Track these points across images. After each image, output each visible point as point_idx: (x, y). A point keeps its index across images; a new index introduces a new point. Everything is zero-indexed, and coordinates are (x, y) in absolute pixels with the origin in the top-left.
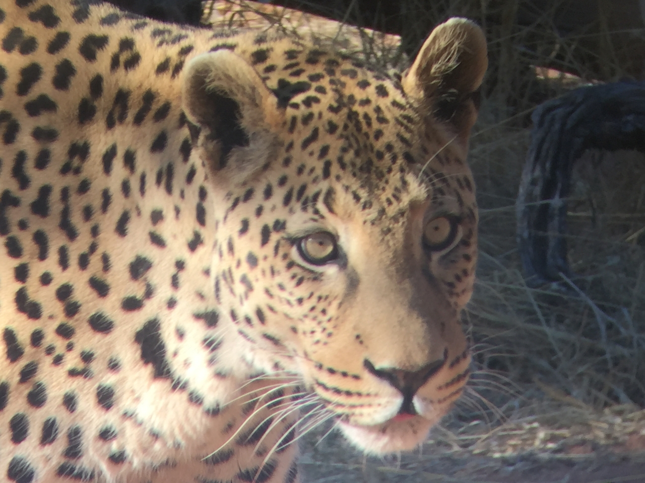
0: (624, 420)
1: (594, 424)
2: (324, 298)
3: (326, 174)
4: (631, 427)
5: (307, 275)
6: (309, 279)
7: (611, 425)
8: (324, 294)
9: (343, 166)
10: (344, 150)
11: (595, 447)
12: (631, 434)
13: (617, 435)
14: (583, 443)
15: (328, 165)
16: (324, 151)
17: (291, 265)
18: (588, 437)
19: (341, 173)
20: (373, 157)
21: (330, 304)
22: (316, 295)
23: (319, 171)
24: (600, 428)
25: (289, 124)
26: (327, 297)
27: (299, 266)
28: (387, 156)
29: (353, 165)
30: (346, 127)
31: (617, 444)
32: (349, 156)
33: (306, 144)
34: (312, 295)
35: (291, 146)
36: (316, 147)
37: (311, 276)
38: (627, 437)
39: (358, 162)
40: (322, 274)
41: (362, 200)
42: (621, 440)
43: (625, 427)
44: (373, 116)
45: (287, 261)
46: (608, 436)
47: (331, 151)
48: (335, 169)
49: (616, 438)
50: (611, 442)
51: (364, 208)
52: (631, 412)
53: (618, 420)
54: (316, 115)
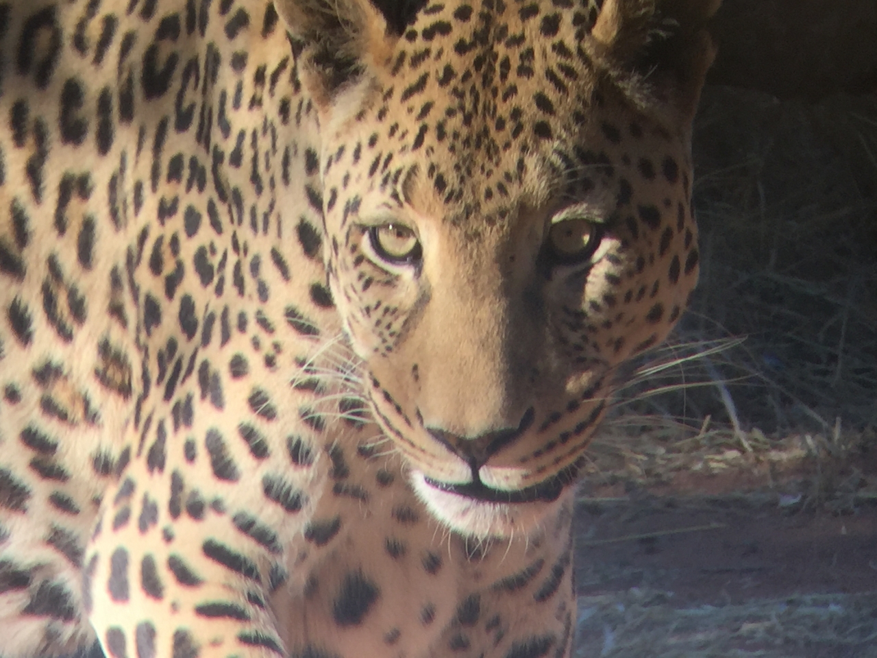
0: (669, 451)
1: (627, 454)
2: (391, 310)
3: (419, 142)
4: (679, 459)
5: (378, 277)
6: (379, 282)
7: (651, 456)
8: (394, 305)
9: (441, 135)
10: (450, 113)
11: (630, 487)
12: (678, 469)
13: (660, 470)
14: (614, 481)
15: (424, 130)
16: (426, 109)
17: (360, 260)
18: (620, 473)
19: (435, 144)
20: (491, 125)
21: (397, 318)
22: (384, 305)
23: (411, 139)
24: (636, 462)
25: (394, 60)
26: (395, 310)
27: (370, 262)
28: (509, 126)
29: (456, 135)
30: (467, 76)
31: (661, 484)
32: (455, 123)
33: (408, 94)
34: (379, 304)
35: (389, 94)
36: (418, 101)
37: (384, 278)
38: (672, 475)
39: (464, 132)
40: (397, 277)
41: (448, 190)
42: (664, 478)
43: (669, 460)
44: (515, 63)
45: (356, 255)
46: (648, 473)
47: (432, 112)
48: (430, 139)
49: (658, 475)
50: (652, 480)
51: (448, 200)
52: (679, 439)
53: (661, 451)
54: (434, 53)
